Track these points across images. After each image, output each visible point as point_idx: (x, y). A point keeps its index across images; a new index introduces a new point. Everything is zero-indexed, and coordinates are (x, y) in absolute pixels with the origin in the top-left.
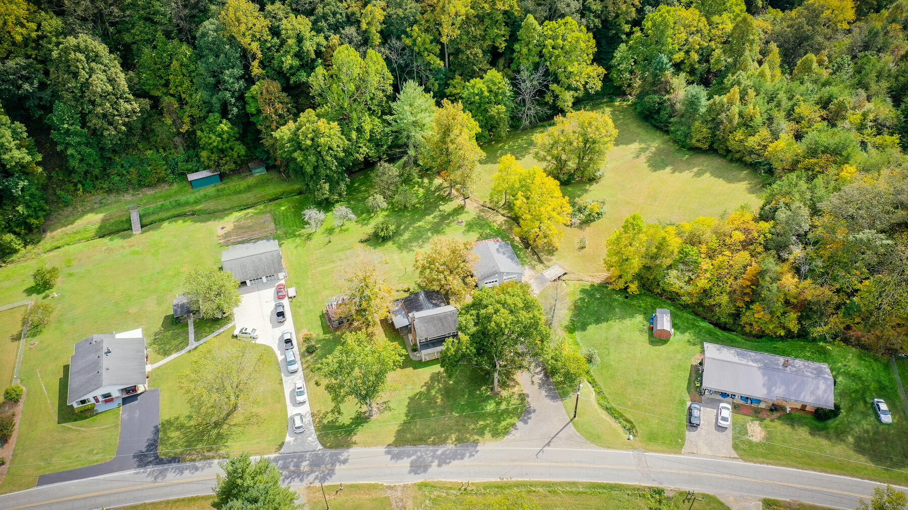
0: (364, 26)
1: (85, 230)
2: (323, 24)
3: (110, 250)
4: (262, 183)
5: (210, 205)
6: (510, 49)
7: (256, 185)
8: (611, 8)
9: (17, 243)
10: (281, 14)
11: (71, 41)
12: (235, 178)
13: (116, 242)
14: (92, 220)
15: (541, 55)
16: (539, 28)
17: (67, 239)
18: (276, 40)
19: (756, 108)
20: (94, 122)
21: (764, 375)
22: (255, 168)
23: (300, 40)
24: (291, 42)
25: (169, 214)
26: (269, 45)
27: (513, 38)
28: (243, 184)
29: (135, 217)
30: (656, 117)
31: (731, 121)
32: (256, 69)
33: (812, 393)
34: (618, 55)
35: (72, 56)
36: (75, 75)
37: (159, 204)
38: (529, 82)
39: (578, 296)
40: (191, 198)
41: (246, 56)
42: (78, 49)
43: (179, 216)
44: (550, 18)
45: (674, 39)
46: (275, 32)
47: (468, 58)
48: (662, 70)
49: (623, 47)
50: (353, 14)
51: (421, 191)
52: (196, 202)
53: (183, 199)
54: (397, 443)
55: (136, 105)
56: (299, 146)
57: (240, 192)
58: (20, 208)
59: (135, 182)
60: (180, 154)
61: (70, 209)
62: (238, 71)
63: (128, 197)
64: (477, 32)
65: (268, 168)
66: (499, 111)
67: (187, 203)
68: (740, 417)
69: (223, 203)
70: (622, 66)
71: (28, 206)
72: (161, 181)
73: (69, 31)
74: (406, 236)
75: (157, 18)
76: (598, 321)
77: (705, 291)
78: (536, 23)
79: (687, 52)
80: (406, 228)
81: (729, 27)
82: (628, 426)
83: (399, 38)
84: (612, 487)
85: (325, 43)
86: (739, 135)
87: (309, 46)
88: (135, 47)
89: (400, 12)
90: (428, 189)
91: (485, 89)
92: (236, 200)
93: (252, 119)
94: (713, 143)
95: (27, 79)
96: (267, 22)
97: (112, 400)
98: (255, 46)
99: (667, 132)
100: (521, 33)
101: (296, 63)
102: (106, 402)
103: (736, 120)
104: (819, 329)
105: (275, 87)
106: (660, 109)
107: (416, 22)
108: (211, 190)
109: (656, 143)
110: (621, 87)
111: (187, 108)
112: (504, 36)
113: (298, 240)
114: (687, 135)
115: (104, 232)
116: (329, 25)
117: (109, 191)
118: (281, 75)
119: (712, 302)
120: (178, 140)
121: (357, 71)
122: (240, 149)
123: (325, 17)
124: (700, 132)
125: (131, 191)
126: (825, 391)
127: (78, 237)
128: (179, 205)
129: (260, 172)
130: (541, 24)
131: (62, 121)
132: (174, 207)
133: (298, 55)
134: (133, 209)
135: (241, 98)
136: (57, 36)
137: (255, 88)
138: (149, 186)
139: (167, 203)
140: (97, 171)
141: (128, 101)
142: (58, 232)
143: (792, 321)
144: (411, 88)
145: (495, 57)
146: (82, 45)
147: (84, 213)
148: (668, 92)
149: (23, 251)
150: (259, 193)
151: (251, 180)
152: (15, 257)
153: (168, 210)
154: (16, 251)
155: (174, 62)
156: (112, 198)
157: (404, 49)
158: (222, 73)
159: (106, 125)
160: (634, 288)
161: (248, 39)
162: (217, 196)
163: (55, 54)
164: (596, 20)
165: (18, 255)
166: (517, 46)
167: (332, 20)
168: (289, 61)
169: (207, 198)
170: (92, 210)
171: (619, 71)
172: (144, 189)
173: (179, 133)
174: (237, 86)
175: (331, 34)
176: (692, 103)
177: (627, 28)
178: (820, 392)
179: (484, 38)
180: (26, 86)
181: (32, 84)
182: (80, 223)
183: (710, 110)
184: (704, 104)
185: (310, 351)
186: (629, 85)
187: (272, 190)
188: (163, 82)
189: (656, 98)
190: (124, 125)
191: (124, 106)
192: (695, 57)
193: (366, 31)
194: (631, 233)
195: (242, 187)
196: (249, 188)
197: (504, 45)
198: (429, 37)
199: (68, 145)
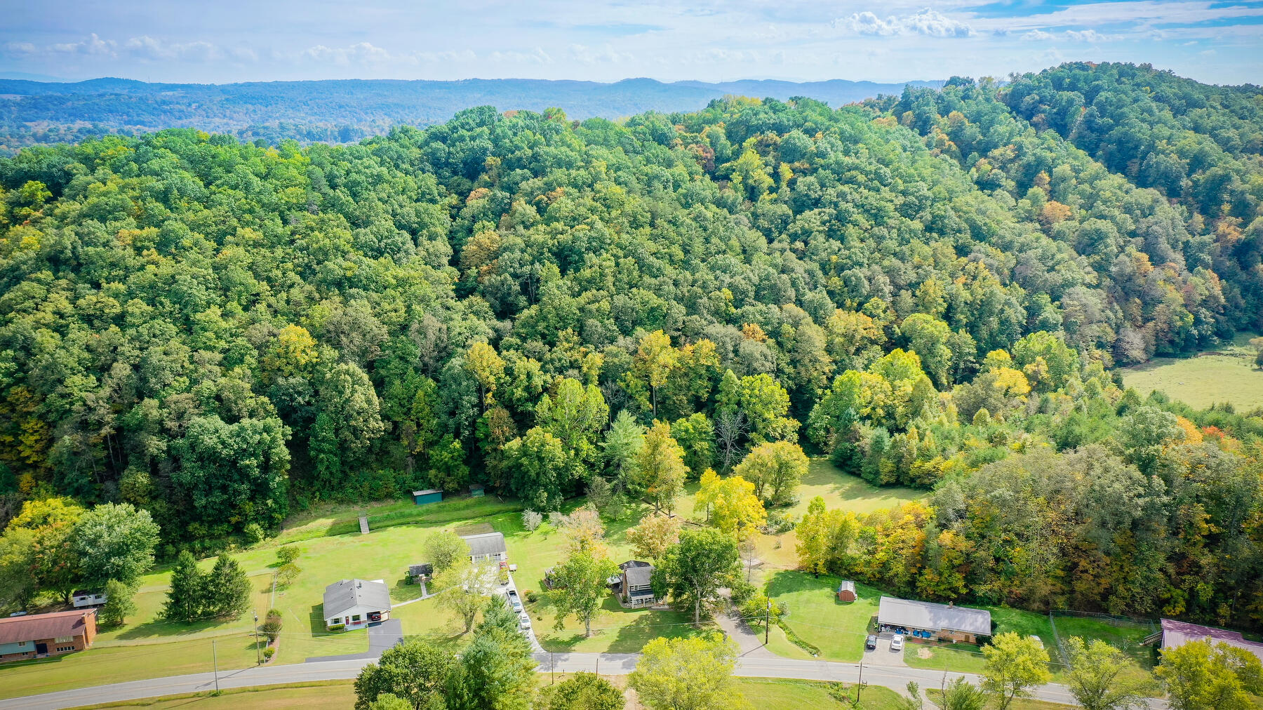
0: (585, 369)
1: (317, 531)
2: (549, 366)
3: (342, 543)
4: (480, 503)
5: (432, 517)
6: (712, 401)
7: (474, 505)
8: (803, 373)
9: (260, 533)
10: (514, 358)
11: (343, 366)
12: (456, 498)
13: (347, 539)
14: (326, 523)
15: (739, 404)
16: (738, 382)
17: (301, 536)
18: (508, 378)
19: (931, 442)
20: (347, 434)
21: (930, 612)
22: (475, 490)
23: (529, 376)
24: (523, 377)
25: (393, 523)
26: (502, 381)
27: (715, 390)
28: (462, 503)
29: (363, 523)
30: (849, 463)
31: (911, 454)
32: (489, 399)
33: (971, 625)
34: (812, 414)
35: (342, 377)
36: (341, 393)
37: (385, 514)
38: (730, 427)
39: (773, 576)
40: (415, 511)
41: (481, 390)
42: (347, 372)
43: (402, 524)
44: (748, 374)
45: (861, 397)
46: (509, 371)
47: (675, 403)
48: (850, 421)
49: (816, 406)
50: (576, 361)
51: (629, 512)
52: (418, 515)
53: (407, 511)
54: (609, 652)
55: (382, 424)
56: (525, 454)
57: (459, 509)
58: (270, 502)
59: (365, 494)
60: (409, 475)
61: (305, 514)
62: (474, 400)
63: (357, 508)
64: (684, 382)
65: (486, 492)
66: (702, 446)
67: (410, 515)
68: (912, 645)
69: (442, 516)
70: (817, 425)
71: (275, 501)
72: (389, 496)
73: (341, 359)
74: (615, 537)
75: (410, 359)
76: (789, 591)
77: (884, 564)
78: (734, 377)
79: (874, 409)
80: (615, 533)
81: (909, 389)
82: (814, 651)
83: (614, 381)
84: (797, 681)
85: (550, 381)
86: (918, 463)
87: (538, 381)
88: (387, 379)
89: (616, 360)
90: (635, 511)
91: (690, 427)
92: (455, 514)
93: (479, 444)
94: (899, 476)
95: (299, 393)
96: (503, 363)
97: (359, 623)
98: (492, 379)
99: (859, 476)
100: (722, 385)
101: (526, 394)
102: (355, 624)
103: (915, 452)
104: (982, 587)
105: (505, 413)
106: (852, 455)
107: (629, 369)
108: (433, 506)
109: (850, 483)
110: (818, 444)
111: (422, 433)
112: (706, 387)
113: (516, 538)
114: (877, 473)
115: (332, 532)
116: (555, 368)
117: (341, 502)
118: (510, 405)
119: (891, 573)
120: (410, 459)
121: (579, 400)
122: (464, 470)
123: (552, 361)
124: (886, 466)
125: (360, 504)
126: (983, 623)
127: (310, 535)
128: (403, 516)
129: (478, 495)
130: (739, 379)
131: (322, 429)
132: (398, 518)
133: (527, 389)
134: (362, 516)
135: (473, 424)
136: (332, 363)
137: (487, 414)
138: (376, 500)
139: (393, 514)
140: (335, 482)
141: (376, 420)
142: (294, 530)
143: (958, 581)
144: (624, 416)
145: (699, 405)
146: (351, 370)
147: (317, 517)
148: (858, 440)
149: (262, 542)
150: (478, 510)
151: (469, 501)
152: (255, 545)
153: (393, 519)
154: (256, 540)
155: (420, 391)
156: (343, 507)
157: (618, 391)
158: (461, 399)
159: (353, 439)
160: (823, 571)
161: (487, 373)
162: (438, 512)
163: (328, 376)
164: (790, 382)
165: (258, 544)
166: (718, 397)
167: (557, 364)
168: (519, 393)
169: (428, 512)
170: (324, 516)
171: (816, 429)
172: (373, 503)
173: (412, 455)
174: (471, 412)
175: (557, 374)
176: (878, 443)
177: (820, 392)
178: (978, 624)
179: (688, 389)
180: (300, 399)
181: (304, 398)
182: (314, 525)
183: (894, 446)
184: (888, 442)
185: (532, 600)
186: (826, 444)
187: (488, 508)
188: (405, 409)
189: (847, 445)
190: (369, 439)
191: (372, 424)
192: (880, 412)
193: (585, 375)
194: (815, 512)
195: (461, 506)
196: (467, 507)
197: (706, 395)
198: (640, 383)
199: (322, 451)
